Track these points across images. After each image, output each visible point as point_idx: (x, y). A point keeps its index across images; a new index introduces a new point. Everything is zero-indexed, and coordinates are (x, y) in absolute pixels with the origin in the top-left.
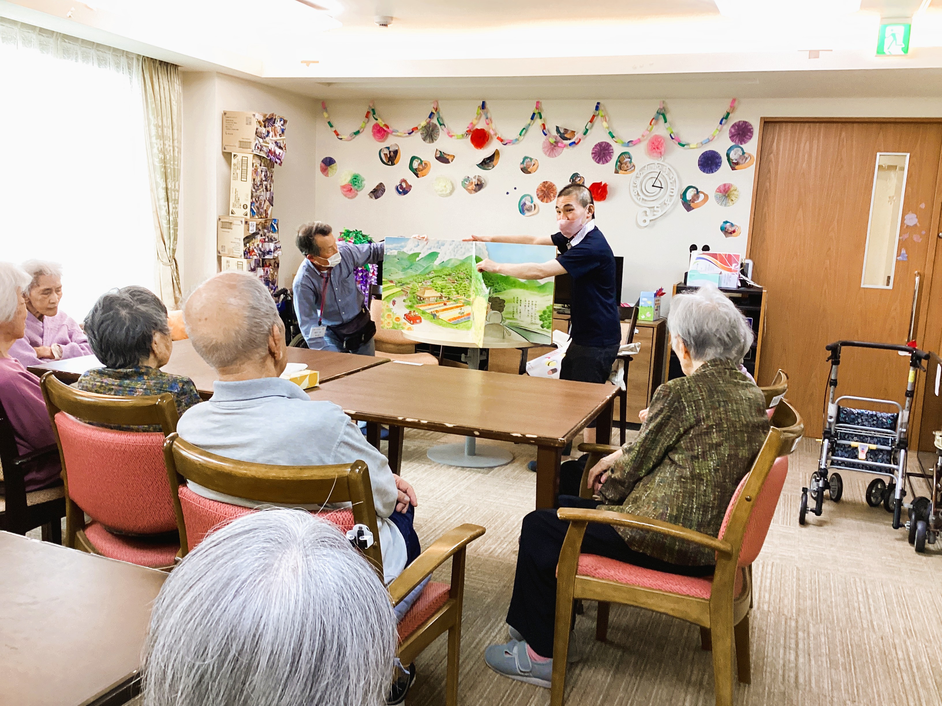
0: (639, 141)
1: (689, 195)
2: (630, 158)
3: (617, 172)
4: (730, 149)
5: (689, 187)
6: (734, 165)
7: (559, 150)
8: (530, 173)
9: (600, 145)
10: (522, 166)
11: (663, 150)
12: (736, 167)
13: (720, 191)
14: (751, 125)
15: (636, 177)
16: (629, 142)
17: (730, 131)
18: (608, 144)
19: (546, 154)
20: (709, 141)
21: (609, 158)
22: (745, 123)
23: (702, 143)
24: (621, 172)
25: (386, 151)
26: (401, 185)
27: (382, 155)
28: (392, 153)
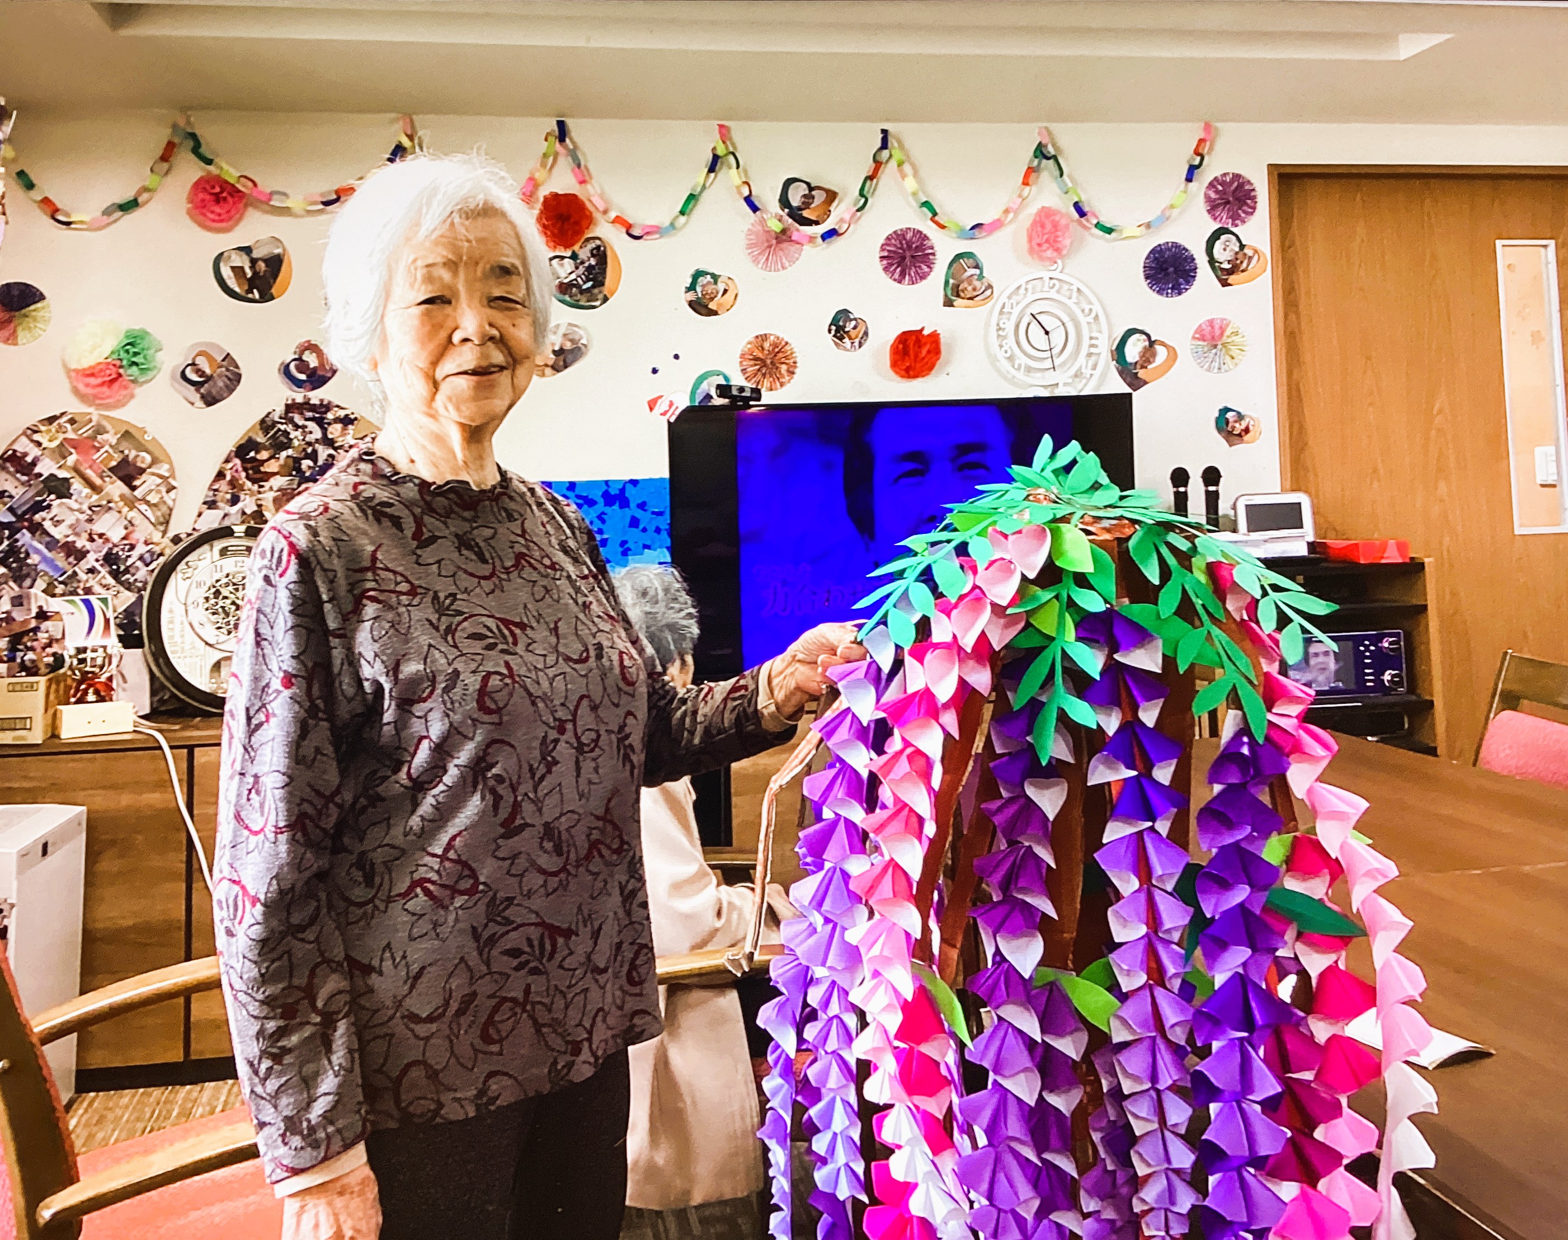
0: (999, 222)
1: (1133, 351)
2: (977, 267)
3: (948, 303)
4: (1215, 237)
5: (1131, 332)
6: (1225, 275)
7: (793, 248)
8: (715, 313)
9: (899, 236)
10: (691, 296)
11: (1063, 245)
12: (1231, 279)
13: (1203, 338)
14: (1249, 182)
15: (1001, 313)
16: (973, 228)
17: (1206, 195)
18: (920, 232)
19: (756, 261)
20: (1164, 218)
21: (926, 269)
22: (1237, 177)
23: (1148, 226)
24: (958, 302)
25: (241, 261)
26: (300, 359)
27: (226, 272)
28: (262, 266)
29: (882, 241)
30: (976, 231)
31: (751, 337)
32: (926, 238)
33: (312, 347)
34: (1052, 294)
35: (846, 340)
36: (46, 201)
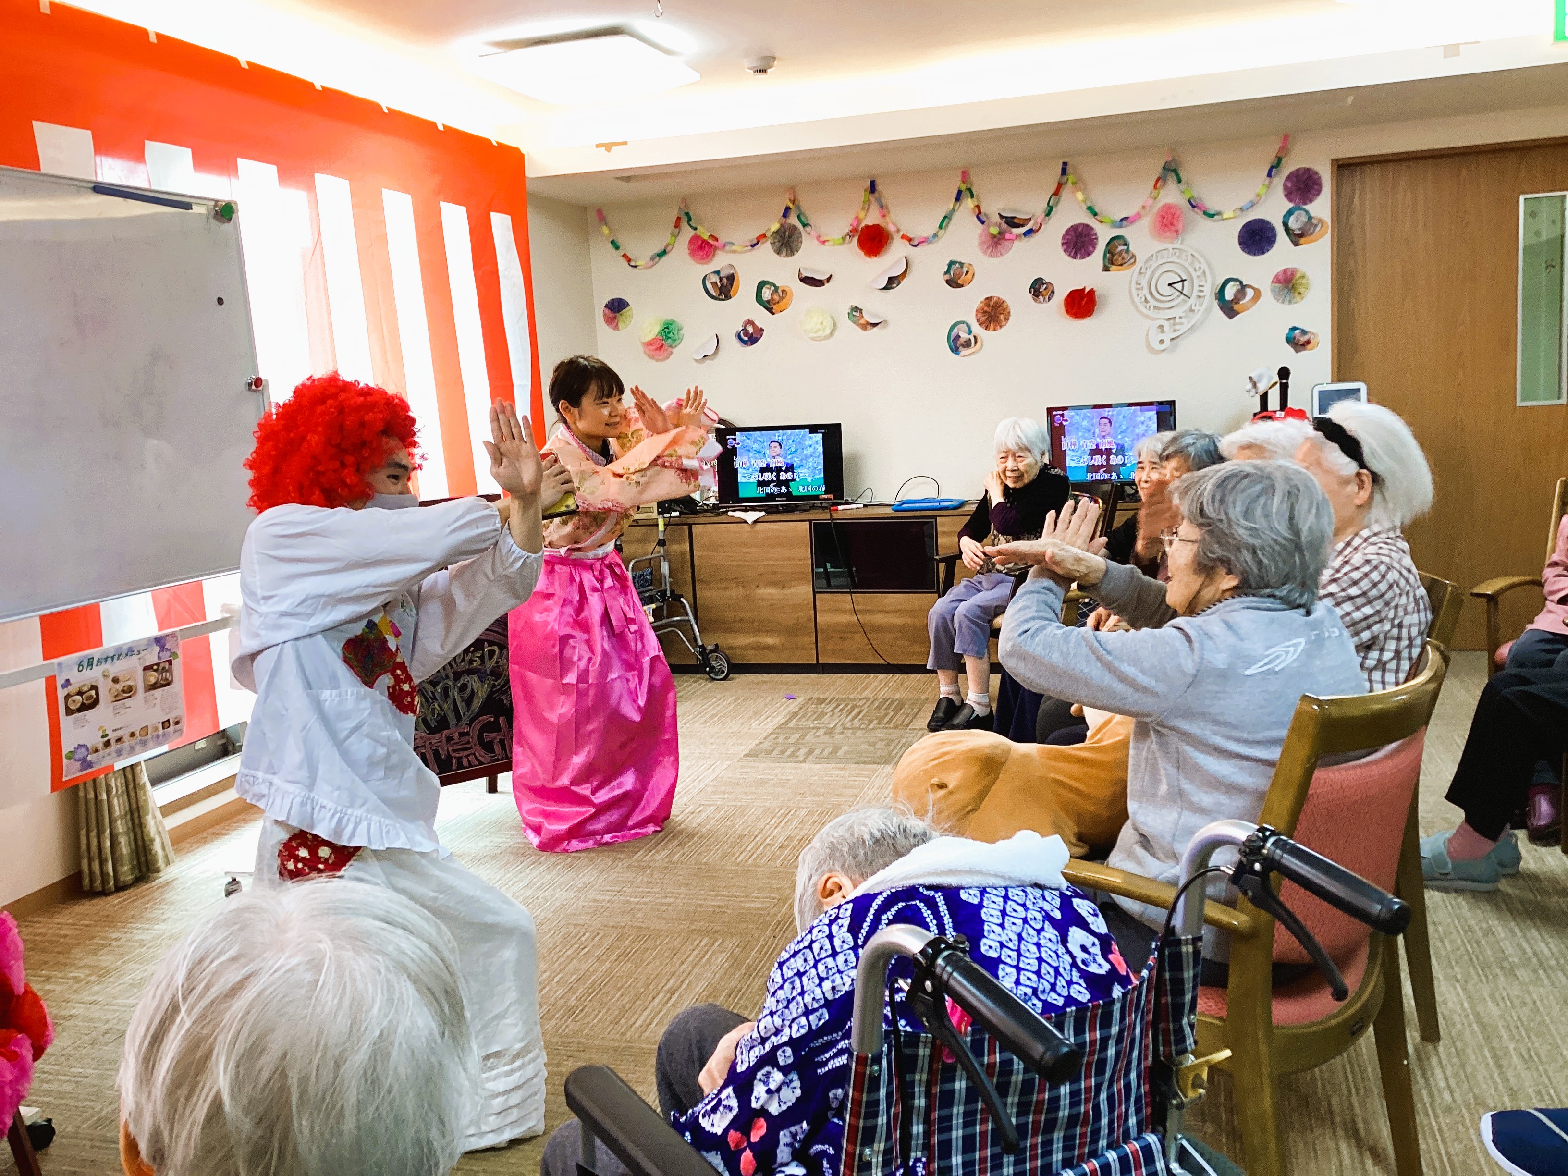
0: (1138, 216)
1: (1229, 293)
2: (1125, 244)
3: (1106, 269)
4: (1290, 213)
5: (1227, 282)
6: (1296, 238)
7: (1007, 243)
8: (961, 286)
9: (1074, 229)
10: (947, 277)
11: (1180, 226)
12: (1302, 240)
13: (1279, 281)
14: (1317, 173)
15: (1140, 273)
16: (1122, 220)
17: (1284, 185)
18: (1087, 225)
19: (985, 253)
20: (1253, 204)
21: (1091, 248)
22: (1308, 170)
23: (1241, 209)
24: (1113, 267)
25: (715, 278)
26: (745, 329)
27: (709, 286)
28: (725, 281)
29: (1063, 232)
30: (1124, 223)
31: (982, 299)
32: (1092, 229)
33: (750, 322)
34: (1174, 259)
35: (1041, 298)
36: (625, 256)
